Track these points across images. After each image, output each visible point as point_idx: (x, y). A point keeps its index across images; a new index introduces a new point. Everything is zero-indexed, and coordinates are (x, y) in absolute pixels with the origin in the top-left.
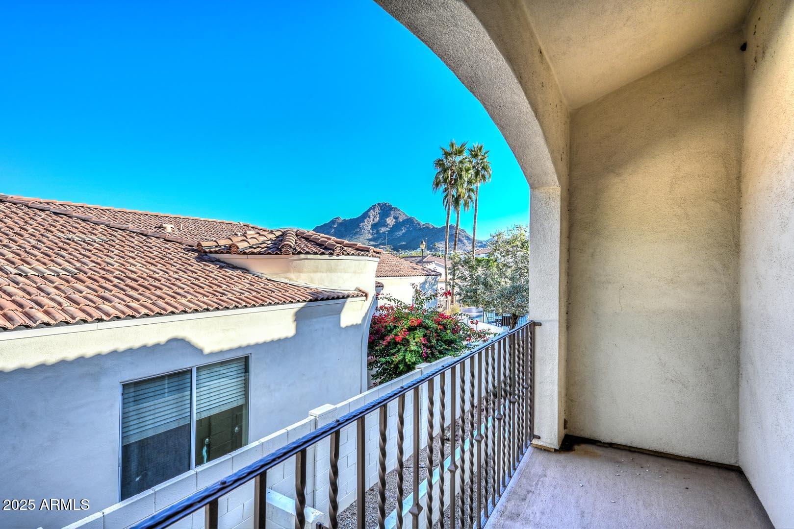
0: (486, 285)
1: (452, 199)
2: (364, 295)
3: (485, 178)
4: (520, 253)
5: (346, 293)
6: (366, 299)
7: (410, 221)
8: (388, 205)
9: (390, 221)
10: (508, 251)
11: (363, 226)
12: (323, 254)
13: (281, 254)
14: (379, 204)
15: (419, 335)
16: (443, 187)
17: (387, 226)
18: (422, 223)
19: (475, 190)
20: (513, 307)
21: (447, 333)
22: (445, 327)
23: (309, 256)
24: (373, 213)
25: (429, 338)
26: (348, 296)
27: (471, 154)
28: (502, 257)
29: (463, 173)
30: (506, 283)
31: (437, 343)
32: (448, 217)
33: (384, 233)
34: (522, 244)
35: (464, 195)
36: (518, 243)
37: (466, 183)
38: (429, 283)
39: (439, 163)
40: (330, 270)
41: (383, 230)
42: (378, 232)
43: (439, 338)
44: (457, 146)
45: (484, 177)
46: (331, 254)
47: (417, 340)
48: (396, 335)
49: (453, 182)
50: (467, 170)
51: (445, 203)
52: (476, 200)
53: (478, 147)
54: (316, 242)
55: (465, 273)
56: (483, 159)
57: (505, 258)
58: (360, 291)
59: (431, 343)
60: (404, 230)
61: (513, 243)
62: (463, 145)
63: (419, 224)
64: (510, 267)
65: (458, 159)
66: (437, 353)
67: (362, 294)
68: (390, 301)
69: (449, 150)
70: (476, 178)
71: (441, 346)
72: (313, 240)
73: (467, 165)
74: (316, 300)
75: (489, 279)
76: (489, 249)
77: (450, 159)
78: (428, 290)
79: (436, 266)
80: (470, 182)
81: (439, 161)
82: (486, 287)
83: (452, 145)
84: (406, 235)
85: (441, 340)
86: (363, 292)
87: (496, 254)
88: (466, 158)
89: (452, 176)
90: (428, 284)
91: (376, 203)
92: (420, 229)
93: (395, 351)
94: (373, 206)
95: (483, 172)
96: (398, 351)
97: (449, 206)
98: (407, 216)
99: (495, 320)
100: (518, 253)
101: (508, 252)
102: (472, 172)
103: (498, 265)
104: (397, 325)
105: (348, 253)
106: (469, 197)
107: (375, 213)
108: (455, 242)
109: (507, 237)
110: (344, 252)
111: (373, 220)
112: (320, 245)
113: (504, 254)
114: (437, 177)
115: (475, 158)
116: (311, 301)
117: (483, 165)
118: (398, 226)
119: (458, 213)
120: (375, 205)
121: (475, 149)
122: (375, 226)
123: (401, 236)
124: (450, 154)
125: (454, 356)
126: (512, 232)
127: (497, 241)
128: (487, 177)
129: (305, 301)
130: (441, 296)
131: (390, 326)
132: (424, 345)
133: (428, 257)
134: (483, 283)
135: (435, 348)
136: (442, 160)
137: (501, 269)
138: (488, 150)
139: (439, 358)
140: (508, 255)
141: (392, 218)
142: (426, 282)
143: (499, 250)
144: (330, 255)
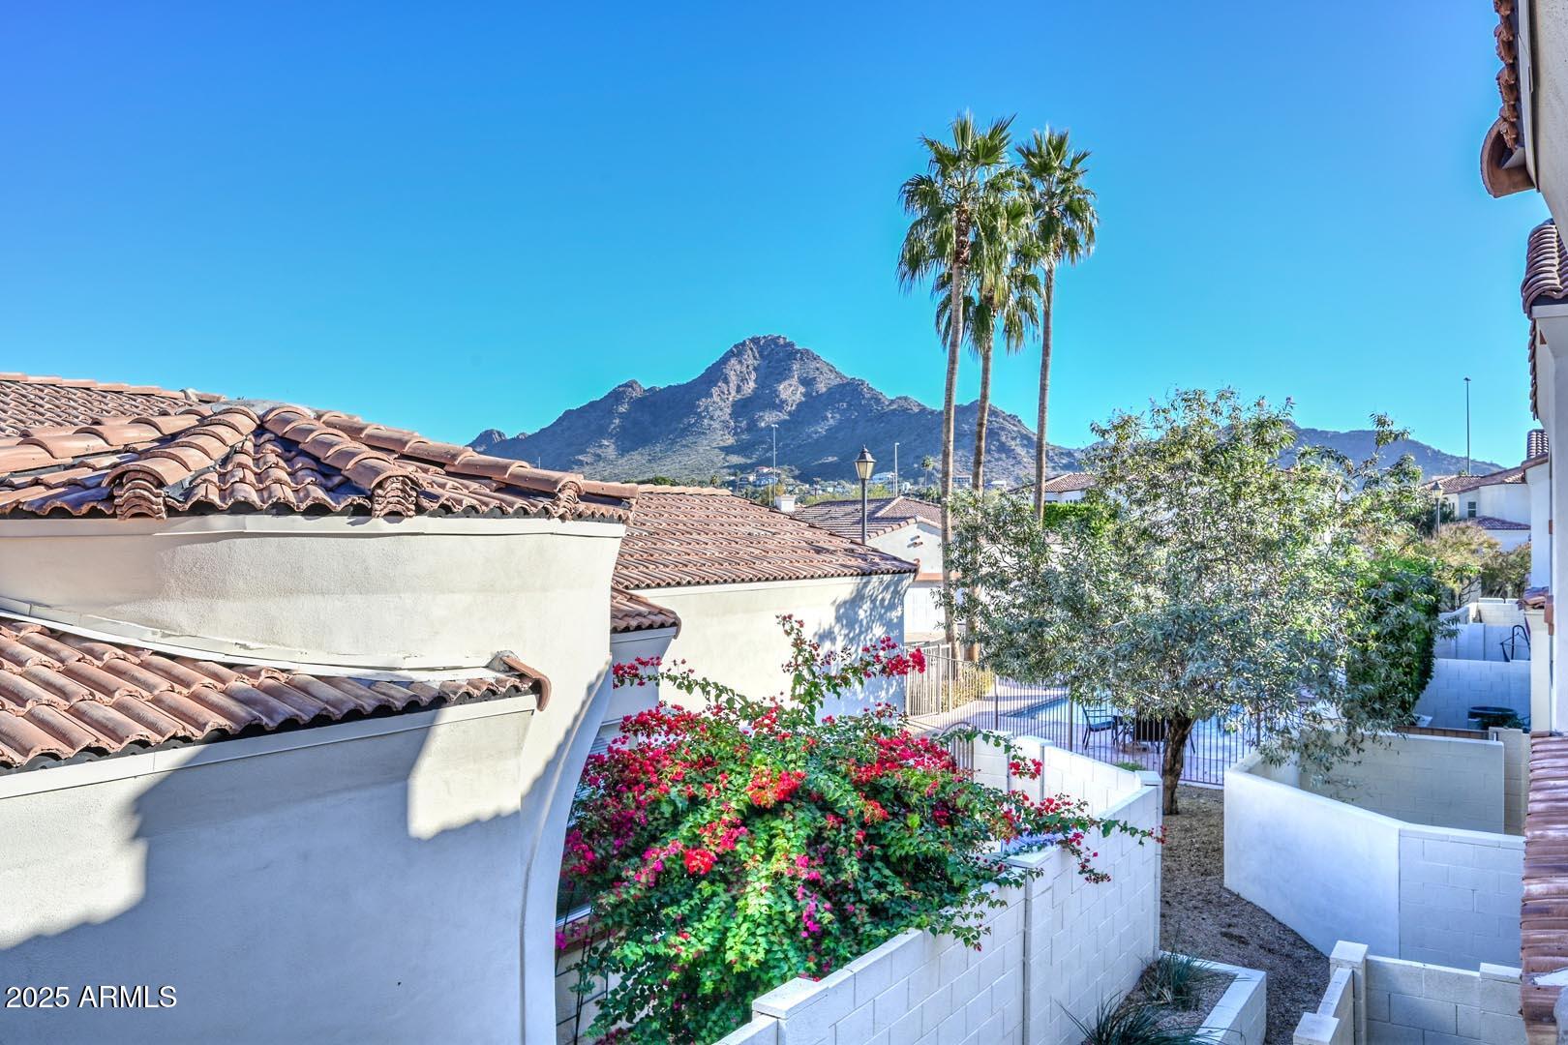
0: (1075, 604)
1: (965, 310)
2: (526, 686)
3: (1075, 241)
4: (1198, 489)
5: (436, 680)
6: (541, 705)
7: (850, 391)
8: (781, 341)
9: (790, 392)
10: (1154, 483)
11: (707, 408)
12: (318, 510)
13: (114, 515)
14: (755, 341)
15: (791, 834)
16: (932, 272)
17: (779, 406)
18: (889, 395)
19: (1042, 280)
20: (1177, 687)
21: (908, 827)
22: (898, 802)
23: (251, 523)
24: (738, 367)
25: (833, 852)
26: (440, 701)
27: (1029, 165)
28: (1134, 507)
29: (1001, 223)
30: (1150, 600)
31: (866, 870)
32: (951, 372)
33: (769, 428)
34: (1205, 458)
35: (1007, 298)
36: (1189, 454)
37: (1010, 258)
38: (873, 601)
39: (920, 191)
40: (362, 583)
41: (769, 419)
42: (752, 426)
43: (877, 851)
44: (980, 132)
45: (1071, 240)
46: (362, 512)
47: (778, 864)
48: (695, 840)
49: (967, 253)
50: (1015, 214)
51: (943, 327)
52: (1047, 314)
53: (1050, 141)
54: (317, 459)
55: (1002, 564)
56: (1068, 179)
57: (1146, 508)
58: (511, 669)
59: (840, 870)
60: (832, 419)
61: (1173, 455)
62: (999, 129)
63: (878, 401)
64: (1162, 542)
65: (983, 175)
66: (861, 917)
67: (517, 682)
68: (689, 689)
69: (951, 145)
70: (1046, 241)
71: (881, 886)
72: (311, 450)
73: (1014, 195)
74: (253, 730)
75: (1088, 585)
76: (1089, 476)
77: (957, 178)
78: (869, 628)
79: (920, 532)
80: (1024, 255)
81: (918, 184)
82: (1077, 612)
83: (963, 132)
84: (840, 435)
85: (885, 859)
86: (522, 676)
87: (1111, 493)
88: (1009, 173)
89: (962, 232)
90: (867, 606)
91: (746, 336)
92: (882, 416)
93: (685, 908)
94: (736, 346)
95: (1067, 223)
96: (699, 912)
97: (956, 332)
98: (842, 377)
99: (1109, 719)
100: (1192, 490)
101: (1155, 486)
102: (1030, 222)
103: (1119, 532)
104: (702, 793)
105: (443, 506)
106: (1022, 304)
107: (744, 369)
108: (978, 453)
109: (1150, 433)
110: (425, 503)
111: (739, 389)
112: (325, 471)
113: (1140, 494)
114: (911, 240)
115: (1043, 180)
116: (221, 736)
117: (1067, 199)
118: (813, 406)
119: (986, 359)
120: (744, 344)
121: (1040, 148)
122: (743, 408)
123: (825, 436)
124: (956, 159)
125: (933, 931)
126: (1168, 416)
127: (1115, 449)
128: (1082, 240)
129: (187, 740)
130: (883, 671)
131: (672, 802)
132: (813, 884)
133: (894, 503)
134: (1066, 599)
135: (857, 892)
136: (929, 182)
137: (1130, 549)
138: (1083, 150)
139: (875, 942)
140: (1157, 497)
141: (794, 381)
142: (857, 599)
143: (1122, 479)
144: (354, 514)
